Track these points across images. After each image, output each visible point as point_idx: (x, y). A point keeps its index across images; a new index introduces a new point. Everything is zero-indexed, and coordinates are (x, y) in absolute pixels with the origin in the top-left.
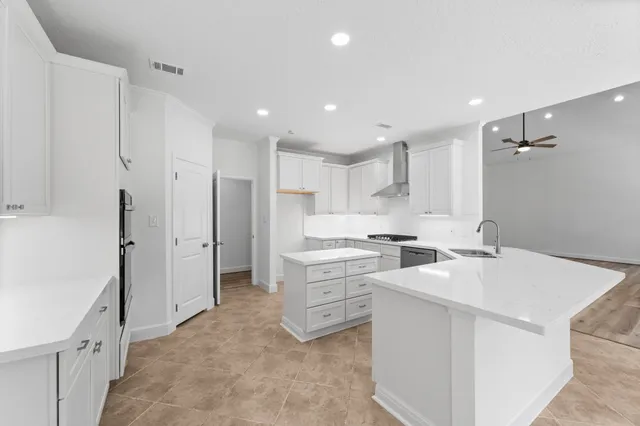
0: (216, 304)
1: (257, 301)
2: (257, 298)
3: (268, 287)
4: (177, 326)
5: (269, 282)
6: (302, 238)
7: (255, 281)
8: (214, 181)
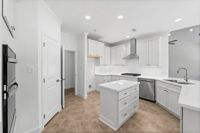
0: (62, 108)
1: (80, 104)
2: (80, 103)
3: (84, 97)
4: (45, 126)
5: (84, 95)
6: (94, 75)
7: (76, 94)
8: (62, 50)
